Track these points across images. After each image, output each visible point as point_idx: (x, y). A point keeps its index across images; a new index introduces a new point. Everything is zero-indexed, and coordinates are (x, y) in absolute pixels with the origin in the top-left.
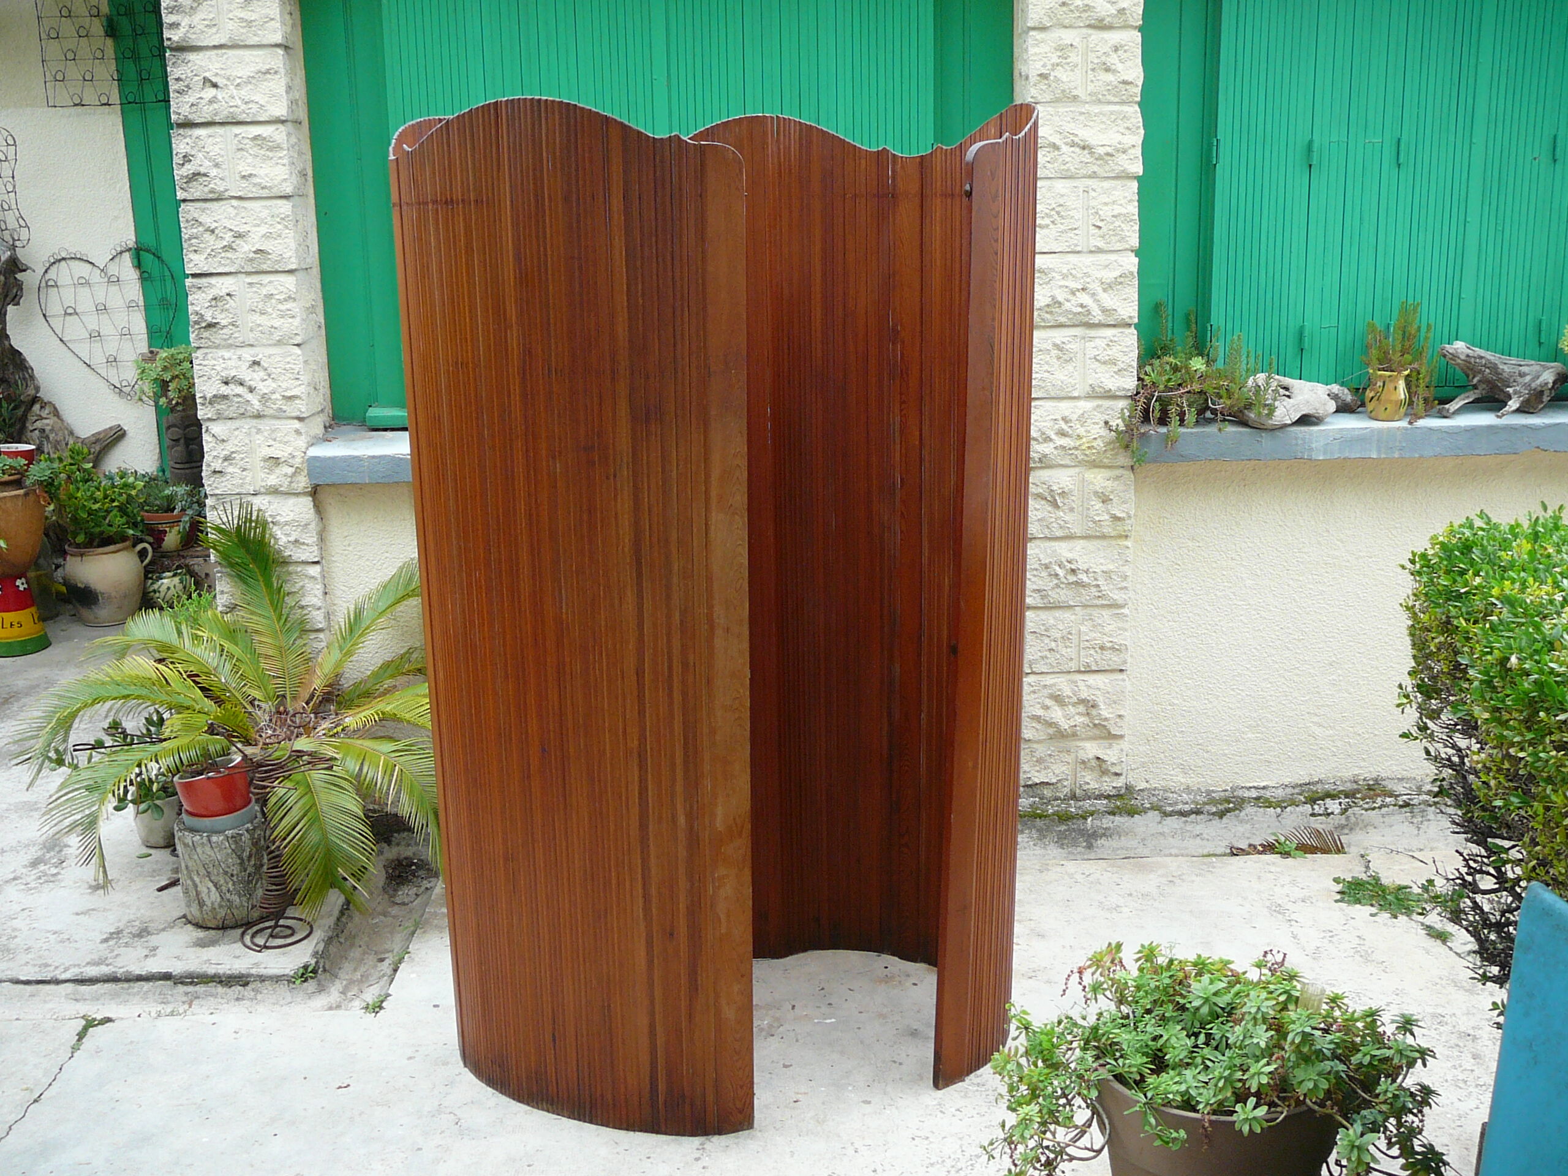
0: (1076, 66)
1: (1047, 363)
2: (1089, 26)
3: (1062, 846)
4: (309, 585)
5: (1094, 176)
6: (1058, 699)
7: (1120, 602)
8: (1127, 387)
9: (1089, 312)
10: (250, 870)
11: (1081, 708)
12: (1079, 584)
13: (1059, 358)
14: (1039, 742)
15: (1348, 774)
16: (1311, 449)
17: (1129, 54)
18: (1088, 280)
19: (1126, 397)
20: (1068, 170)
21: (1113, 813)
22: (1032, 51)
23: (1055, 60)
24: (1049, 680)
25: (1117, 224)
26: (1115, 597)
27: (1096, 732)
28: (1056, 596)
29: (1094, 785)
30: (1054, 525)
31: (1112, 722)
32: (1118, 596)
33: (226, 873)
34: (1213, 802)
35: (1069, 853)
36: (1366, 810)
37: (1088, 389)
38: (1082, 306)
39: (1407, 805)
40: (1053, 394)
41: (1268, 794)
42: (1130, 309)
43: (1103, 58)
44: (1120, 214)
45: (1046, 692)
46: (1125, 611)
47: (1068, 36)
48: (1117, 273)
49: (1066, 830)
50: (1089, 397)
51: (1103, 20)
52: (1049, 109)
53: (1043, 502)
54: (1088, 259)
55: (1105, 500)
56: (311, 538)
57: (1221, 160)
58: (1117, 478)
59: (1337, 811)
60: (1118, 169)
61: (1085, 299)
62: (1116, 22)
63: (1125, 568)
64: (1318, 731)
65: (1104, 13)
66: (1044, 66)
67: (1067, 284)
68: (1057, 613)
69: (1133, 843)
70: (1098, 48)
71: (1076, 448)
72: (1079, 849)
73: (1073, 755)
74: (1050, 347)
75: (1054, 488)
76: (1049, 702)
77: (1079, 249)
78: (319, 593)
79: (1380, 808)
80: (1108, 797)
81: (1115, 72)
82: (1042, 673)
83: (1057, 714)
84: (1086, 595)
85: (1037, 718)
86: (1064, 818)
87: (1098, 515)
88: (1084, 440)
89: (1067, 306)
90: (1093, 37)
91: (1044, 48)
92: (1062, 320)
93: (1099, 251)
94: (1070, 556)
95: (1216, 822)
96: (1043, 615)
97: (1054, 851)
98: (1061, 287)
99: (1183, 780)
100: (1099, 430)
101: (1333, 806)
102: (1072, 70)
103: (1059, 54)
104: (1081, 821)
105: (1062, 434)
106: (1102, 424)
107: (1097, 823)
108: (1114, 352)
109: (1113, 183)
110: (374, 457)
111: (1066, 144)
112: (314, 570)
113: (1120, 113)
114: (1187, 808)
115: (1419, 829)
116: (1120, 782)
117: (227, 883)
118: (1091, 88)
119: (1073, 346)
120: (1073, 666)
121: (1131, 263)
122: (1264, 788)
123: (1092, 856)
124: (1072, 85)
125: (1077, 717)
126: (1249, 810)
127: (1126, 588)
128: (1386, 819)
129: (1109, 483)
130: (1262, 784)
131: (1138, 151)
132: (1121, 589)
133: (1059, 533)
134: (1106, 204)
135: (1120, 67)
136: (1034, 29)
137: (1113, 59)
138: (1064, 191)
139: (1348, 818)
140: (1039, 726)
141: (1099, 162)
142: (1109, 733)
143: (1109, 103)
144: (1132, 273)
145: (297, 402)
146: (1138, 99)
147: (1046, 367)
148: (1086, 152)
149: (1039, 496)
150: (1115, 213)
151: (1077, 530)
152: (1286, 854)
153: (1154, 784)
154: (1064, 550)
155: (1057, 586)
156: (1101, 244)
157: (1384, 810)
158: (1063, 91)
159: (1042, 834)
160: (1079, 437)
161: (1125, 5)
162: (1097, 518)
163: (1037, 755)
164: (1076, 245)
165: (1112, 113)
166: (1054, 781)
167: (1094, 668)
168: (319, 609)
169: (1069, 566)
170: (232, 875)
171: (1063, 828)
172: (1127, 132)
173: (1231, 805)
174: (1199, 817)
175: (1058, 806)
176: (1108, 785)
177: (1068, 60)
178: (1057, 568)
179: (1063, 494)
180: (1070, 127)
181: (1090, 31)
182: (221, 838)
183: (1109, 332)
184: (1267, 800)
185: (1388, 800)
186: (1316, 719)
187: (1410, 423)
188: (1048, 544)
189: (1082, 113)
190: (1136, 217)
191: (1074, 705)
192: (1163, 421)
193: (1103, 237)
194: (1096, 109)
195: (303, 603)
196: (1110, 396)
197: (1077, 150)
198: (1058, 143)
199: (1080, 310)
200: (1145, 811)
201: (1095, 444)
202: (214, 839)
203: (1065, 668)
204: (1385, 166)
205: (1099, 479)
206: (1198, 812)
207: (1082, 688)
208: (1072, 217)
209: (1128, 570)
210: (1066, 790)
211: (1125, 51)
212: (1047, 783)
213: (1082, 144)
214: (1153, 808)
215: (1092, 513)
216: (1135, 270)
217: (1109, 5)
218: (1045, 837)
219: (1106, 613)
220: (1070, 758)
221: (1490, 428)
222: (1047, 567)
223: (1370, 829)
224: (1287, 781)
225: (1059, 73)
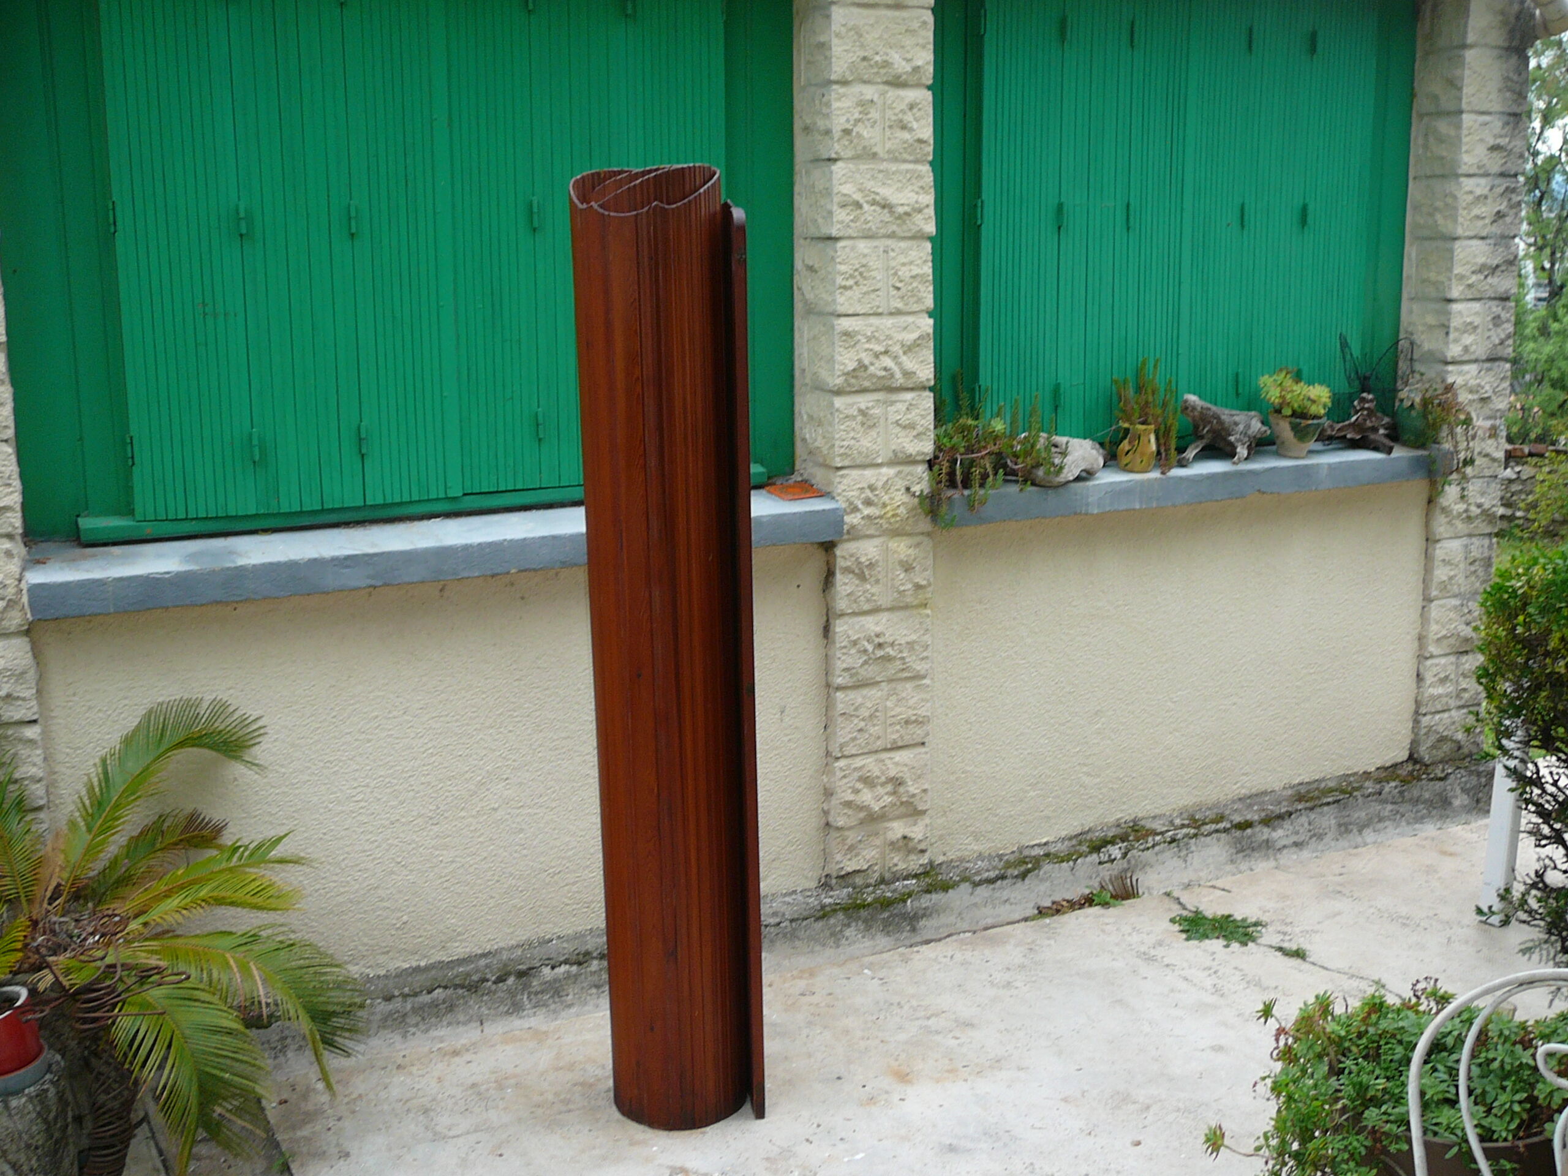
0: (875, 122)
1: (853, 429)
2: (887, 83)
3: (888, 934)
4: (24, 752)
5: (892, 236)
6: (868, 781)
7: (922, 672)
8: (926, 450)
9: (892, 376)
10: (57, 1135)
11: (889, 788)
12: (888, 659)
13: (863, 424)
14: (850, 828)
15: (1111, 819)
16: (1087, 505)
17: (922, 112)
18: (890, 342)
19: (922, 462)
20: (870, 229)
21: (928, 891)
22: (836, 105)
23: (857, 116)
24: (858, 762)
25: (915, 285)
26: (918, 668)
27: (903, 809)
28: (864, 673)
29: (902, 866)
30: (862, 598)
31: (918, 797)
32: (920, 667)
33: (28, 1146)
34: (1009, 865)
35: (897, 940)
36: (1143, 851)
37: (891, 455)
38: (885, 369)
39: (1173, 840)
40: (858, 462)
41: (1052, 849)
42: (927, 372)
43: (900, 116)
44: (917, 275)
45: (856, 775)
46: (926, 681)
47: (869, 92)
48: (915, 335)
49: (888, 917)
50: (891, 463)
51: (900, 77)
52: (851, 166)
53: (851, 576)
54: (889, 322)
55: (908, 568)
56: (27, 691)
57: (985, 220)
58: (918, 545)
59: (1119, 856)
60: (915, 229)
61: (887, 362)
62: (913, 80)
63: (926, 637)
64: (1086, 780)
65: (900, 70)
66: (848, 121)
67: (871, 346)
68: (865, 691)
69: (952, 919)
70: (894, 105)
71: (881, 517)
72: (905, 934)
73: (882, 838)
74: (855, 413)
75: (863, 559)
76: (859, 786)
77: (880, 310)
78: (39, 760)
79: (1153, 846)
80: (916, 876)
81: (911, 130)
82: (852, 756)
83: (866, 797)
84: (892, 669)
85: (848, 804)
86: (885, 904)
87: (902, 584)
88: (888, 508)
89: (872, 369)
90: (890, 94)
91: (845, 103)
92: (867, 384)
93: (898, 313)
94: (878, 629)
95: (1019, 884)
96: (852, 695)
97: (882, 941)
98: (866, 350)
99: (976, 848)
100: (900, 497)
101: (1115, 851)
102: (872, 127)
103: (860, 109)
104: (901, 905)
105: (868, 503)
106: (903, 490)
107: (916, 904)
108: (913, 415)
109: (909, 243)
110: (121, 579)
111: (867, 202)
112: (31, 732)
113: (914, 171)
114: (992, 874)
115: (1186, 861)
116: (924, 860)
117: (30, 1160)
118: (888, 145)
119: (876, 411)
120: (879, 744)
121: (927, 324)
122: (1046, 844)
123: (918, 939)
124: (872, 141)
125: (886, 797)
126: (1047, 867)
127: (927, 658)
128: (1159, 857)
129: (911, 551)
130: (1044, 840)
131: (931, 211)
132: (923, 659)
133: (866, 607)
134: (904, 264)
135: (915, 125)
136: (837, 82)
137: (908, 118)
138: (866, 251)
139: (1129, 862)
140: (850, 812)
141: (899, 222)
142: (916, 809)
143: (905, 161)
144: (928, 335)
145: (8, 514)
146: (930, 158)
147: (852, 434)
148: (886, 211)
149: (847, 570)
150: (914, 273)
151: (884, 601)
152: (1105, 905)
153: (951, 855)
154: (871, 624)
155: (865, 663)
156: (900, 305)
157: (1157, 848)
158: (864, 148)
159: (868, 925)
160: (884, 505)
161: (920, 63)
162: (902, 588)
163: (849, 842)
164: (878, 307)
165: (907, 171)
166: (865, 867)
167: (900, 744)
168: (40, 780)
169: (877, 640)
170: (37, 1148)
171: (886, 915)
172: (921, 191)
173: (1030, 866)
174: (1005, 882)
175: (873, 892)
176: (915, 863)
177: (869, 116)
178: (866, 644)
179: (871, 565)
180: (869, 185)
181: (886, 88)
182: (24, 1100)
183: (909, 396)
184: (1056, 856)
185: (1158, 838)
186: (1085, 769)
187: (1163, 473)
188: (856, 619)
189: (880, 171)
190: (931, 278)
191: (883, 785)
192: (966, 484)
193: (902, 297)
194: (893, 167)
195: (17, 776)
196: (910, 461)
197: (878, 209)
198: (861, 201)
199: (883, 373)
200: (954, 885)
201: (899, 511)
202: (14, 1103)
203: (875, 747)
204: (1118, 230)
205: (902, 548)
206: (1003, 877)
207: (890, 766)
208: (874, 278)
209: (927, 638)
210: (876, 875)
211: (920, 110)
212: (859, 871)
213: (883, 202)
214: (964, 879)
215: (897, 583)
216: (931, 331)
217: (904, 63)
218: (871, 927)
219: (909, 685)
220: (878, 842)
221: (1225, 475)
222: (855, 643)
223: (1148, 869)
224: (1063, 834)
225: (860, 128)
